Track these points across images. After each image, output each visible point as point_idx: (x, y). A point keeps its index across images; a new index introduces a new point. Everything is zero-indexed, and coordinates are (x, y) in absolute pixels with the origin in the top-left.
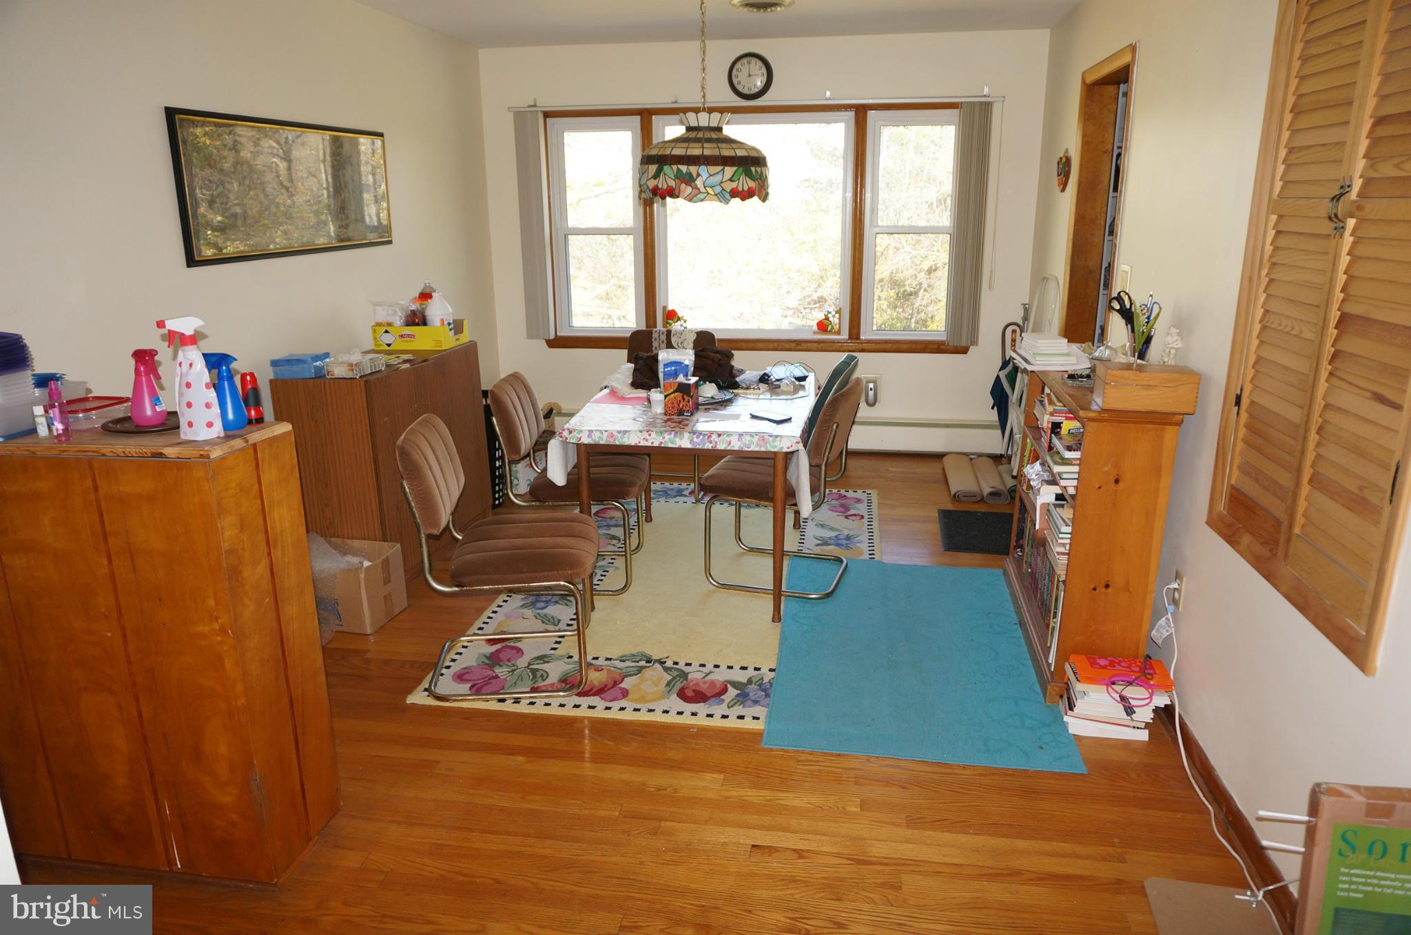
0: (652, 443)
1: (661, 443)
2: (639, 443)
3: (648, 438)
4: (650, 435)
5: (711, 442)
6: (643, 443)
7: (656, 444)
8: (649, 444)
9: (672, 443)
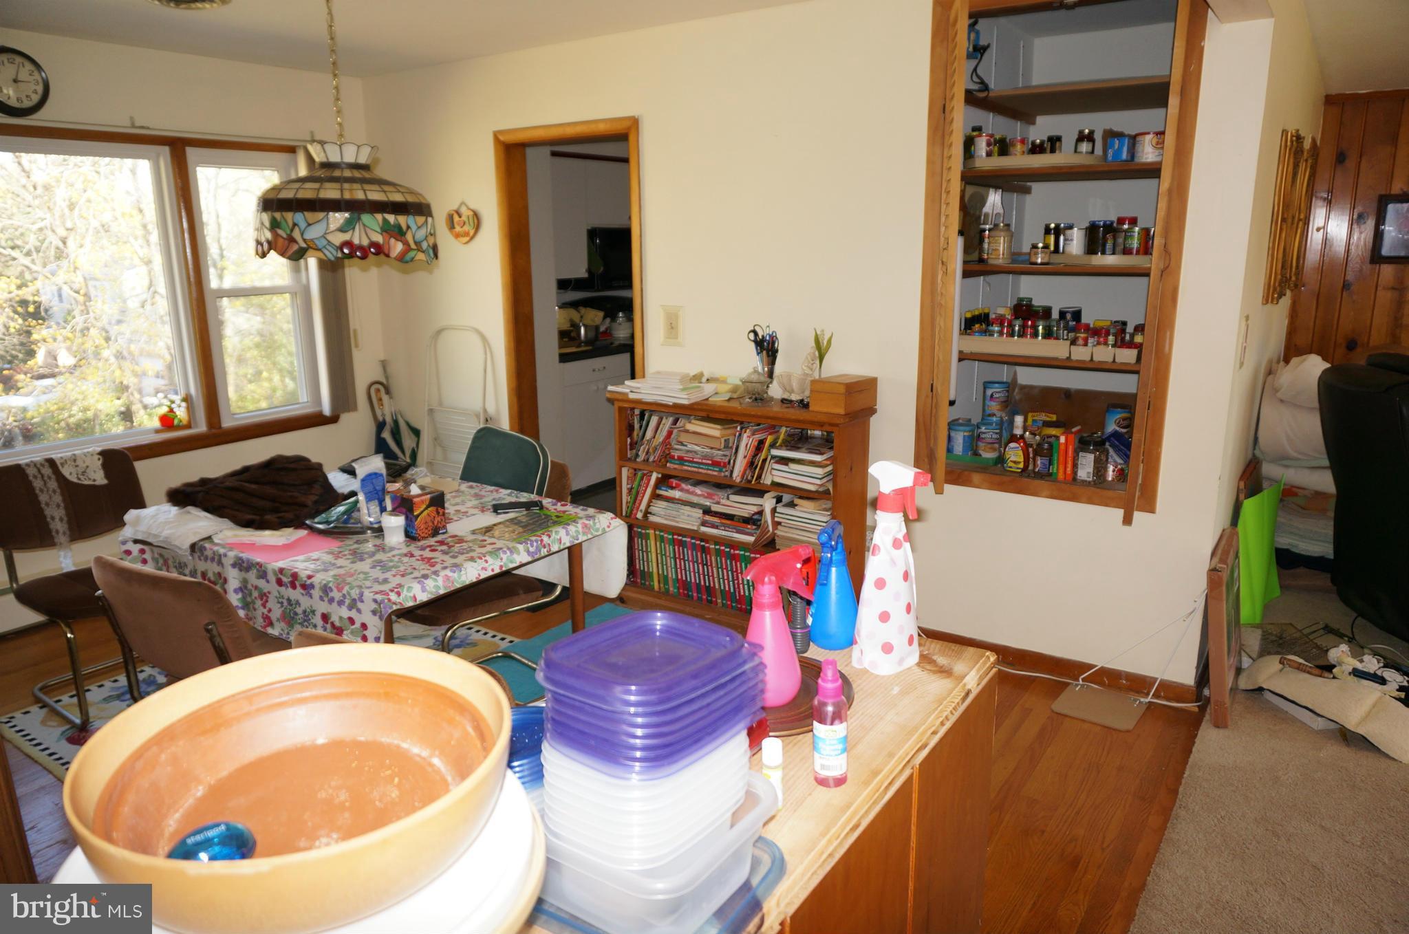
0: (493, 570)
1: (501, 567)
2: (479, 575)
3: (486, 565)
4: (486, 561)
5: (544, 547)
6: (484, 575)
7: (497, 571)
8: (489, 573)
9: (512, 562)
